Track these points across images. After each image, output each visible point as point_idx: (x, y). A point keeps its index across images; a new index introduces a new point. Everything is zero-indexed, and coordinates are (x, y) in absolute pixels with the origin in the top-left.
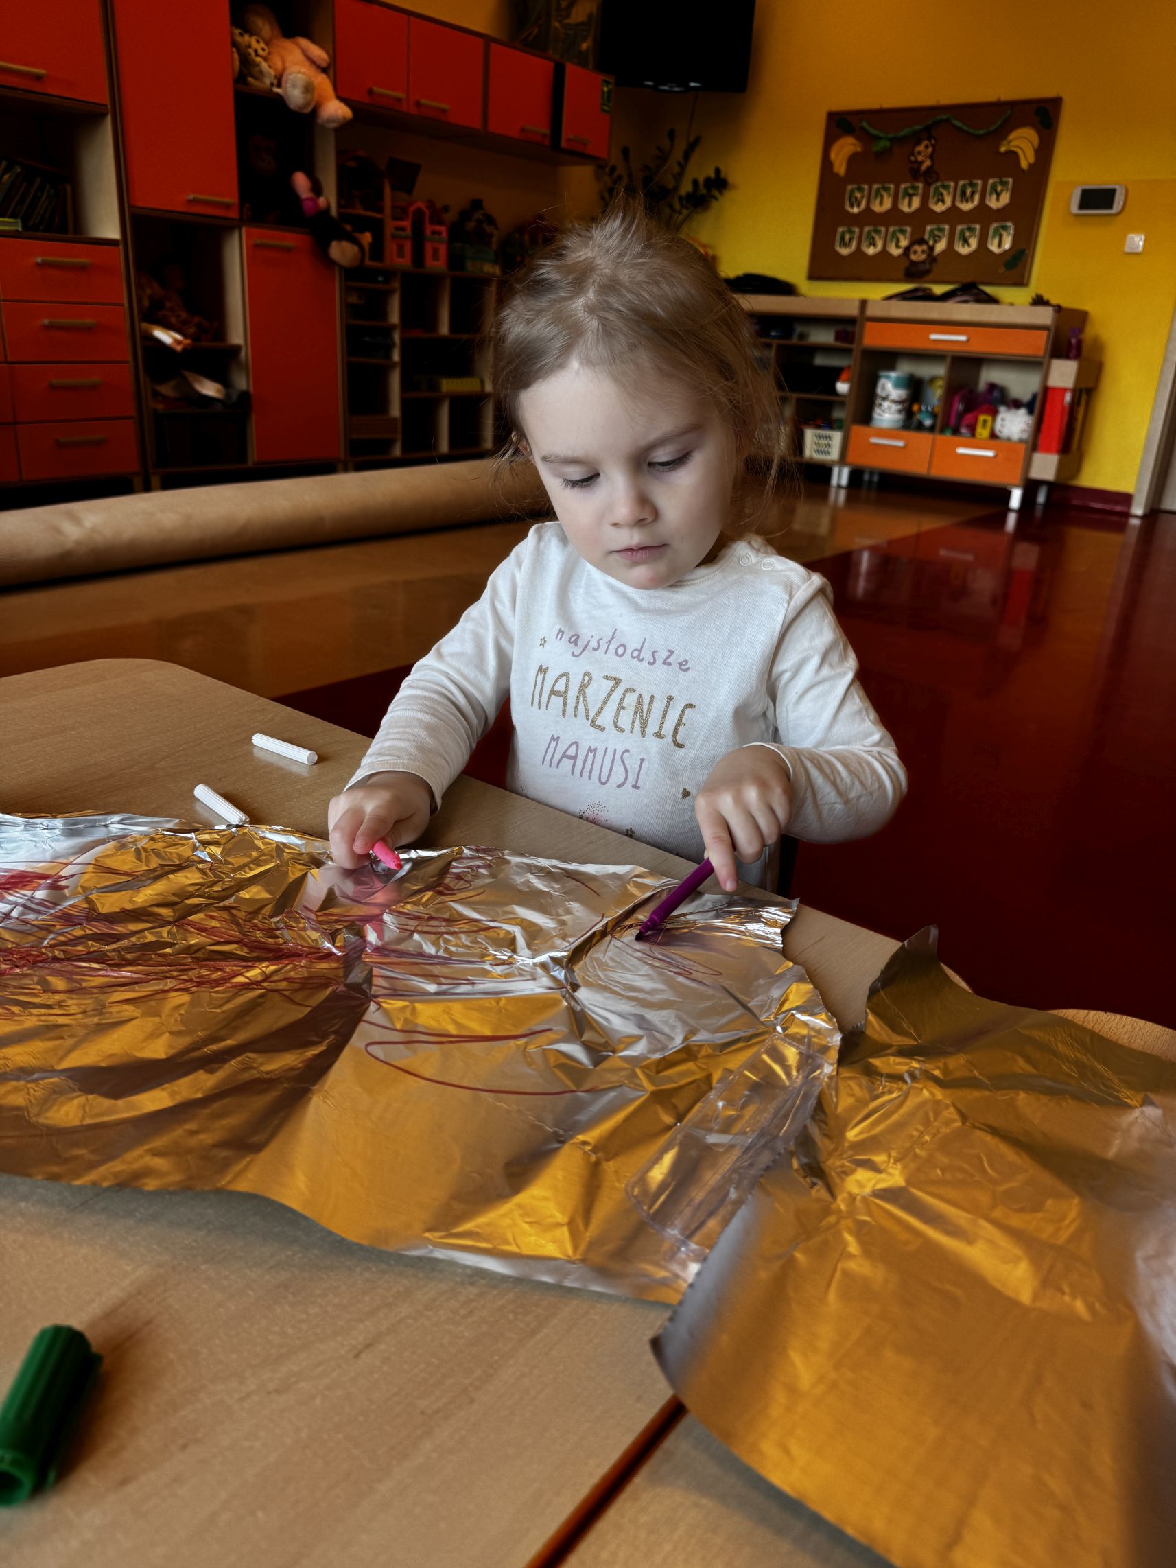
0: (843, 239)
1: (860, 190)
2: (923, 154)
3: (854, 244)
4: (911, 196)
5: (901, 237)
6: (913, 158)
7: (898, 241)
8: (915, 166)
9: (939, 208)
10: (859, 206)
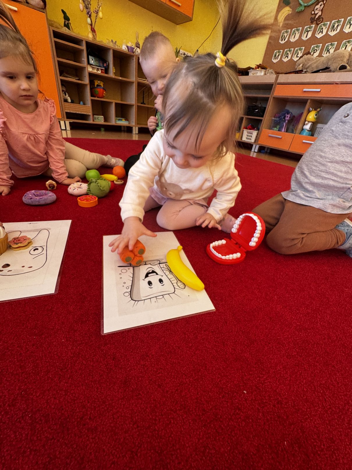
0: (276, 55)
1: (287, 32)
2: (318, 9)
3: (279, 57)
4: (308, 31)
5: (300, 52)
6: (313, 13)
7: (298, 54)
8: (313, 16)
9: (319, 36)
10: (284, 40)
